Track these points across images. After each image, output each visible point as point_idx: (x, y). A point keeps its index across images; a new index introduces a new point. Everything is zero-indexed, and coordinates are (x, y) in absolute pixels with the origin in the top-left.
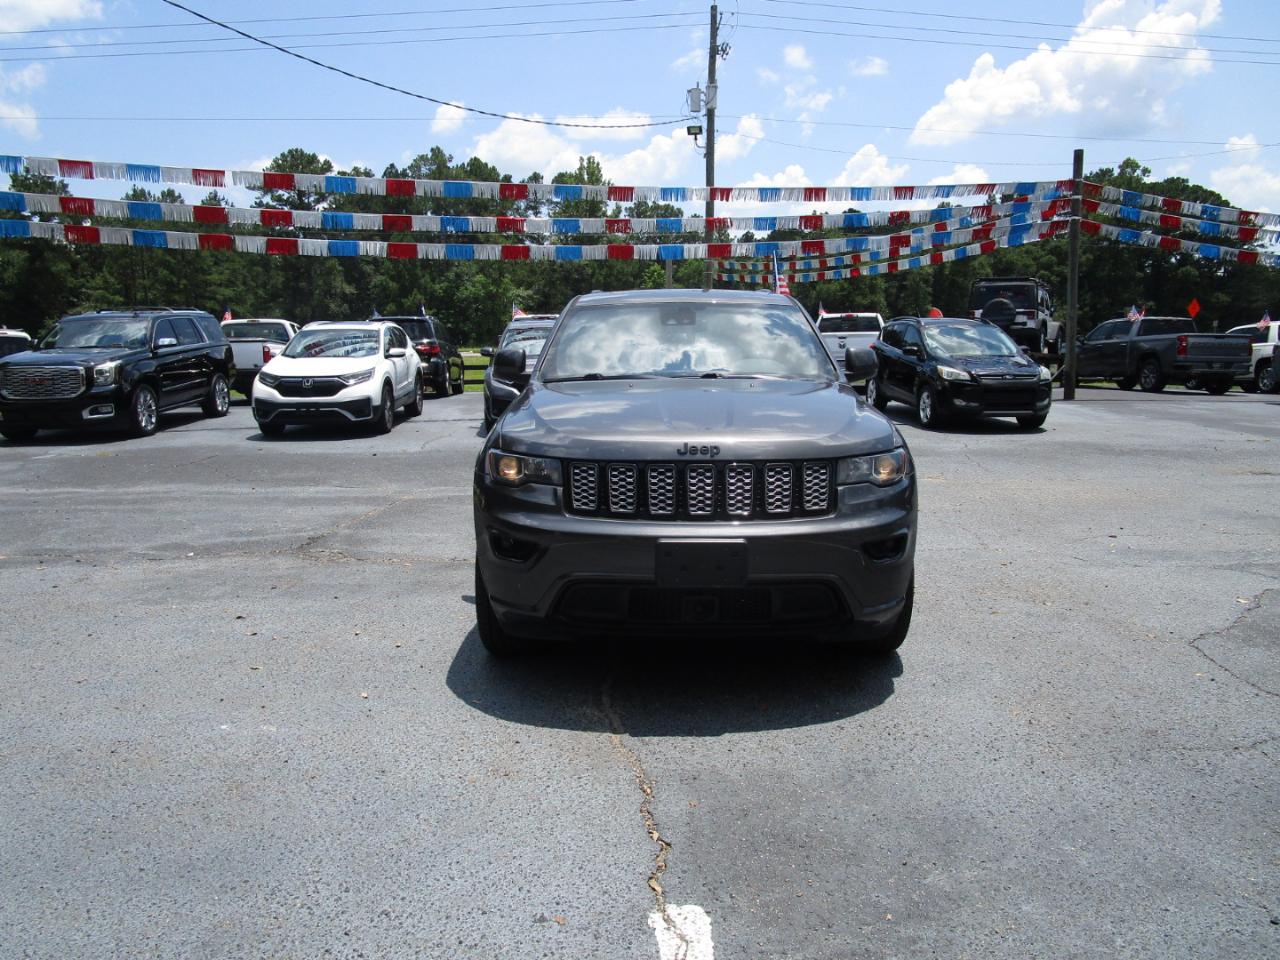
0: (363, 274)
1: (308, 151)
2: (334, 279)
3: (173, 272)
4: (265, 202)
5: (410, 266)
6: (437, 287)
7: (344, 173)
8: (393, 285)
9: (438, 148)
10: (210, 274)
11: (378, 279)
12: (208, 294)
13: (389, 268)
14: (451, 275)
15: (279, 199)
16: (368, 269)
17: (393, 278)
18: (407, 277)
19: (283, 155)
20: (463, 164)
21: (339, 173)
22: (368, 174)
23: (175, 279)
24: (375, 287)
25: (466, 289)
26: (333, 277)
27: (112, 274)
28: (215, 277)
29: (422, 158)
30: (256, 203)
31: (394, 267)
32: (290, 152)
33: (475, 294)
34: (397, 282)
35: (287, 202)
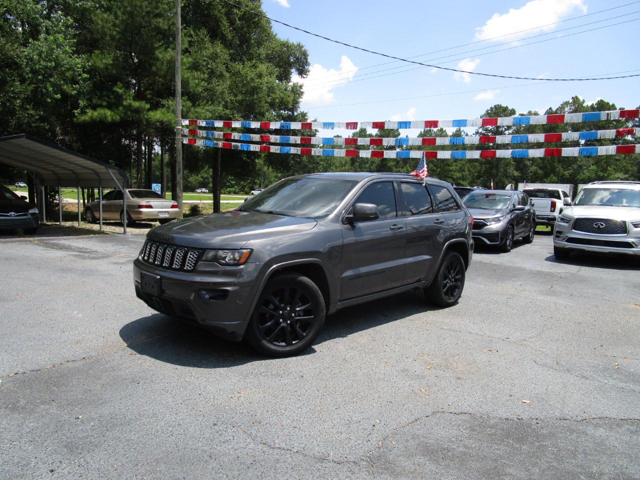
0: (526, 166)
1: (504, 105)
2: (509, 169)
3: (436, 166)
4: (480, 132)
5: (551, 161)
6: (566, 172)
7: (522, 115)
8: (540, 172)
9: (576, 97)
10: (452, 166)
11: (533, 168)
12: (449, 176)
13: (540, 163)
14: (575, 166)
15: (486, 130)
16: (528, 163)
17: (541, 168)
18: (549, 167)
19: (491, 108)
20: (593, 104)
21: (520, 115)
22: (536, 114)
23: (435, 169)
24: (531, 172)
25: (584, 174)
26: (508, 167)
27: (410, 167)
28: (453, 168)
29: (567, 103)
30: (476, 132)
31: (542, 162)
32: (495, 106)
33: (589, 176)
34: (543, 170)
35: (490, 131)
